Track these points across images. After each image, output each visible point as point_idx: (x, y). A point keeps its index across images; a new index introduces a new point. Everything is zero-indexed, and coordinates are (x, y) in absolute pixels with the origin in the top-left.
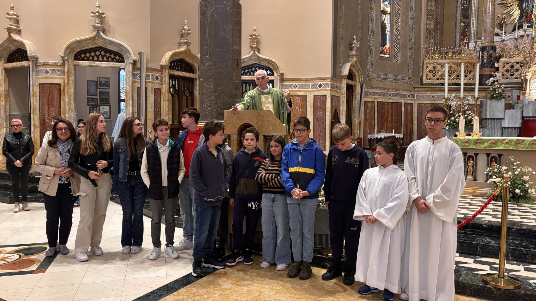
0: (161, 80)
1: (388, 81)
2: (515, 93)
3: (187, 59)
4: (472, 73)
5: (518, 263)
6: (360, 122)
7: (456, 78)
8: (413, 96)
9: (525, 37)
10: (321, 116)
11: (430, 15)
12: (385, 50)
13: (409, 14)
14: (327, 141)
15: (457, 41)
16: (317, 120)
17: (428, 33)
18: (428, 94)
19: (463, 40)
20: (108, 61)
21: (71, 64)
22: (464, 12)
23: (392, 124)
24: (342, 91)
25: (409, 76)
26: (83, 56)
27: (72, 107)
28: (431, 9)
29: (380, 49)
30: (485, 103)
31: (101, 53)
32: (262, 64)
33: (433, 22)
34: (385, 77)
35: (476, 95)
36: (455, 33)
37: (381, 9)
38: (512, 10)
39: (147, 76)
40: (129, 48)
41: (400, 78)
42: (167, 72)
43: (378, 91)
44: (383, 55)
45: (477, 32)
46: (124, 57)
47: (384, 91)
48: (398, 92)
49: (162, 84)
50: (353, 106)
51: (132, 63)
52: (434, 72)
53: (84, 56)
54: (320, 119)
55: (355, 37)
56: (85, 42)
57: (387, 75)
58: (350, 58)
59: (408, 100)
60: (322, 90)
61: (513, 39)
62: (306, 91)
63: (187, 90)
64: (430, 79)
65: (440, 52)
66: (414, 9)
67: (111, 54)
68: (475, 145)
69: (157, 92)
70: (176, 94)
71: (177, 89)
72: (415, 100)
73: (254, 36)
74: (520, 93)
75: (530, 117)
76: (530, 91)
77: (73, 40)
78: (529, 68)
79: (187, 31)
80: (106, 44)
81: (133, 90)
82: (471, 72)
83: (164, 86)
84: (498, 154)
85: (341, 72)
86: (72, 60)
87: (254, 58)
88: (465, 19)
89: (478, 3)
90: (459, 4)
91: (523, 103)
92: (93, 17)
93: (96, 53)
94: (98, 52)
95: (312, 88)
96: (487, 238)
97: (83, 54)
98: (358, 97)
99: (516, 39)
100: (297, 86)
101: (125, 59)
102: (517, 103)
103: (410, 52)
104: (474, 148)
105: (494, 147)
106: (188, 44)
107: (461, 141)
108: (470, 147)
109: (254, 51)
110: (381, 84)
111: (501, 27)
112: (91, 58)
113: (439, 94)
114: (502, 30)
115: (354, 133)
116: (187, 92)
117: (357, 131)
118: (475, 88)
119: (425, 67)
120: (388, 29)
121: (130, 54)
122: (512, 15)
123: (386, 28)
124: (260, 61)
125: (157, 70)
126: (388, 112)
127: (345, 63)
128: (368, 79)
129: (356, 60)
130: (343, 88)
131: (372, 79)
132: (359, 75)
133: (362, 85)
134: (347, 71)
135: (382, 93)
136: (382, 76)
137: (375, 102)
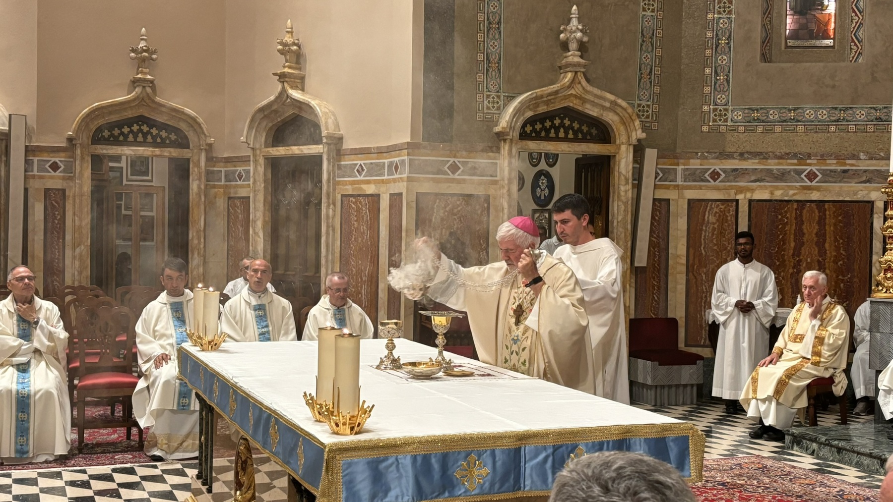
24: (498, 178)
34: (788, 115)
42: (86, 151)
43: (750, 165)
47: (779, 164)
48: (852, 165)
49: (70, 179)
55: (575, 7)
57: (795, 109)
60: (399, 180)
62: (379, 182)
85: (490, 121)
87: (289, 100)
95: (388, 175)
98: (626, 189)
100: (363, 170)
109: (285, 83)
110: (768, 143)
125: (54, 150)
126: (804, 234)
127: (521, 94)
128: (705, 129)
129: (573, 81)
130: (502, 170)
131: (723, 129)
132: (624, 123)
133: (639, 151)
134: (507, 117)
135: (769, 171)
136: (774, 116)
137: (737, 201)
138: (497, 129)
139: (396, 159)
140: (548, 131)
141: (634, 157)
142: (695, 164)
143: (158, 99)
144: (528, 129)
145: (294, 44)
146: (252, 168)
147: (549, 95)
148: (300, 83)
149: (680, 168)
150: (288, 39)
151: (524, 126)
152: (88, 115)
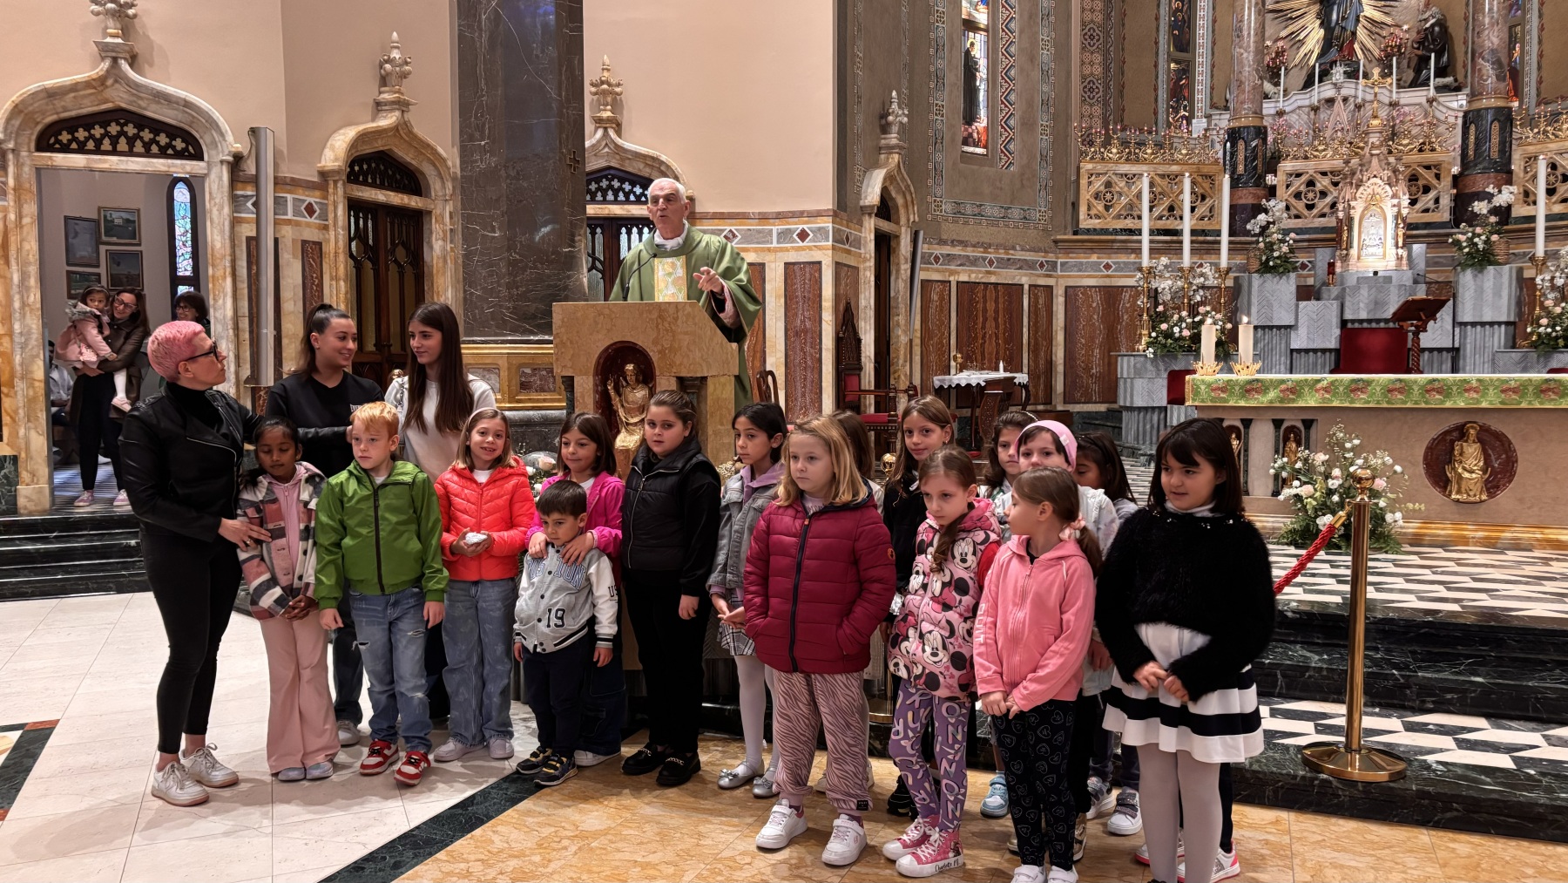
0: (324, 216)
1: (984, 222)
2: (1322, 256)
3: (400, 153)
4: (1209, 202)
5: (1385, 712)
6: (911, 341)
7: (1165, 213)
8: (1054, 265)
9: (1339, 104)
10: (808, 324)
11: (1092, 38)
12: (975, 135)
13: (1037, 33)
14: (825, 396)
15: (1160, 111)
16: (797, 334)
17: (1088, 88)
18: (1094, 258)
19: (1176, 111)
20: (148, 154)
21: (28, 162)
22: (1176, 32)
23: (998, 344)
24: (862, 251)
25: (1041, 210)
26: (65, 137)
27: (32, 298)
28: (1092, 21)
29: (962, 131)
30: (1245, 285)
31: (125, 129)
32: (630, 169)
33: (1098, 58)
34: (976, 210)
35: (1224, 261)
36: (1156, 89)
37: (963, 17)
38: (1304, 28)
39: (279, 203)
40: (216, 115)
41: (1016, 213)
42: (340, 191)
43: (957, 251)
44: (971, 149)
45: (1212, 88)
46: (201, 141)
47: (974, 251)
48: (1013, 255)
49: (326, 228)
50: (892, 294)
51: (228, 162)
52: (1108, 196)
53: (70, 137)
54: (805, 331)
55: (894, 94)
56: (72, 95)
57: (980, 206)
58: (882, 156)
59: (1039, 276)
60: (810, 248)
61: (1307, 110)
62: (763, 250)
63: (400, 247)
64: (1098, 217)
65: (1125, 143)
66: (1052, 19)
67: (156, 132)
68: (1243, 396)
69: (312, 253)
70: (369, 259)
71: (371, 242)
72: (1057, 277)
73: (605, 86)
74: (1334, 257)
75: (1361, 321)
76: (1360, 249)
77: (33, 87)
78: (1358, 187)
79: (400, 65)
80: (141, 102)
81: (233, 246)
82: (1203, 198)
83: (332, 233)
84: (1304, 421)
85: (859, 194)
86: (29, 151)
87: (606, 150)
88: (1181, 51)
89: (1214, 8)
90: (1164, 10)
91: (1342, 284)
92: (98, 14)
93: (109, 129)
94: (113, 124)
95: (778, 242)
96: (1298, 647)
97: (64, 133)
98: (905, 268)
99: (1315, 109)
100: (734, 236)
101: (204, 148)
102: (1328, 285)
103: (1043, 141)
104: (1242, 403)
105: (1293, 401)
106: (402, 105)
107: (1209, 385)
108: (1231, 403)
109: (606, 129)
110: (967, 233)
111: (1274, 76)
112: (91, 145)
113: (1123, 258)
114: (1277, 84)
115: (895, 372)
116: (401, 253)
117: (904, 366)
118: (1219, 242)
119: (1084, 182)
120: (982, 73)
121: (222, 135)
122: (1302, 42)
123: (977, 70)
124: (623, 159)
125: (309, 186)
126: (986, 310)
127: (867, 169)
128: (929, 217)
129: (898, 162)
130: (865, 242)
131: (940, 218)
133: (915, 234)
134: (877, 193)
135: (968, 257)
136: (969, 209)
137: (950, 282)
138: (862, 203)
141: (911, 237)
147: (888, 173)
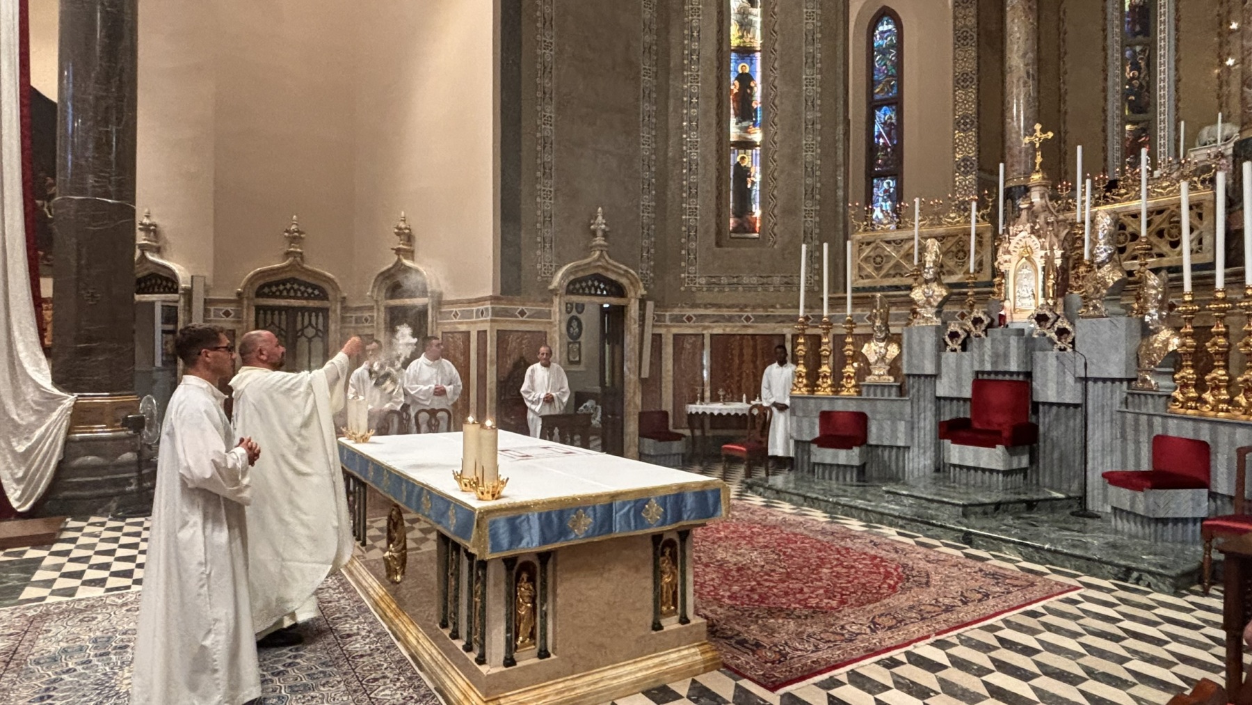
1: (741, 289)
12: (746, 225)
18: (858, 311)
22: (1133, 98)
24: (552, 320)
29: (732, 222)
34: (733, 281)
37: (732, 139)
39: (206, 311)
40: (177, 272)
42: (251, 302)
43: (711, 311)
44: (742, 235)
49: (239, 322)
50: (625, 346)
52: (878, 260)
55: (600, 209)
62: (469, 323)
64: (868, 277)
66: (818, 127)
67: (164, 282)
75: (989, 373)
83: (243, 324)
85: (547, 282)
88: (1140, 112)
90: (1114, 82)
94: (152, 280)
98: (634, 327)
100: (457, 314)
103: (808, 222)
106: (295, 254)
109: (399, 255)
110: (720, 299)
116: (309, 332)
119: (854, 250)
121: (180, 281)
125: (226, 302)
126: (743, 355)
127: (565, 264)
128: (682, 289)
129: (601, 256)
130: (555, 313)
131: (694, 289)
132: (632, 283)
133: (642, 302)
134: (557, 280)
135: (722, 316)
136: (724, 280)
137: (703, 335)
138: (551, 287)
139: (481, 308)
140: (584, 289)
141: (640, 306)
142: (676, 311)
143: (305, 266)
144: (571, 287)
145: (406, 228)
146: (375, 315)
147: (585, 264)
148: (410, 254)
149: (668, 314)
150: (402, 225)
151: (568, 286)
152: (253, 276)
